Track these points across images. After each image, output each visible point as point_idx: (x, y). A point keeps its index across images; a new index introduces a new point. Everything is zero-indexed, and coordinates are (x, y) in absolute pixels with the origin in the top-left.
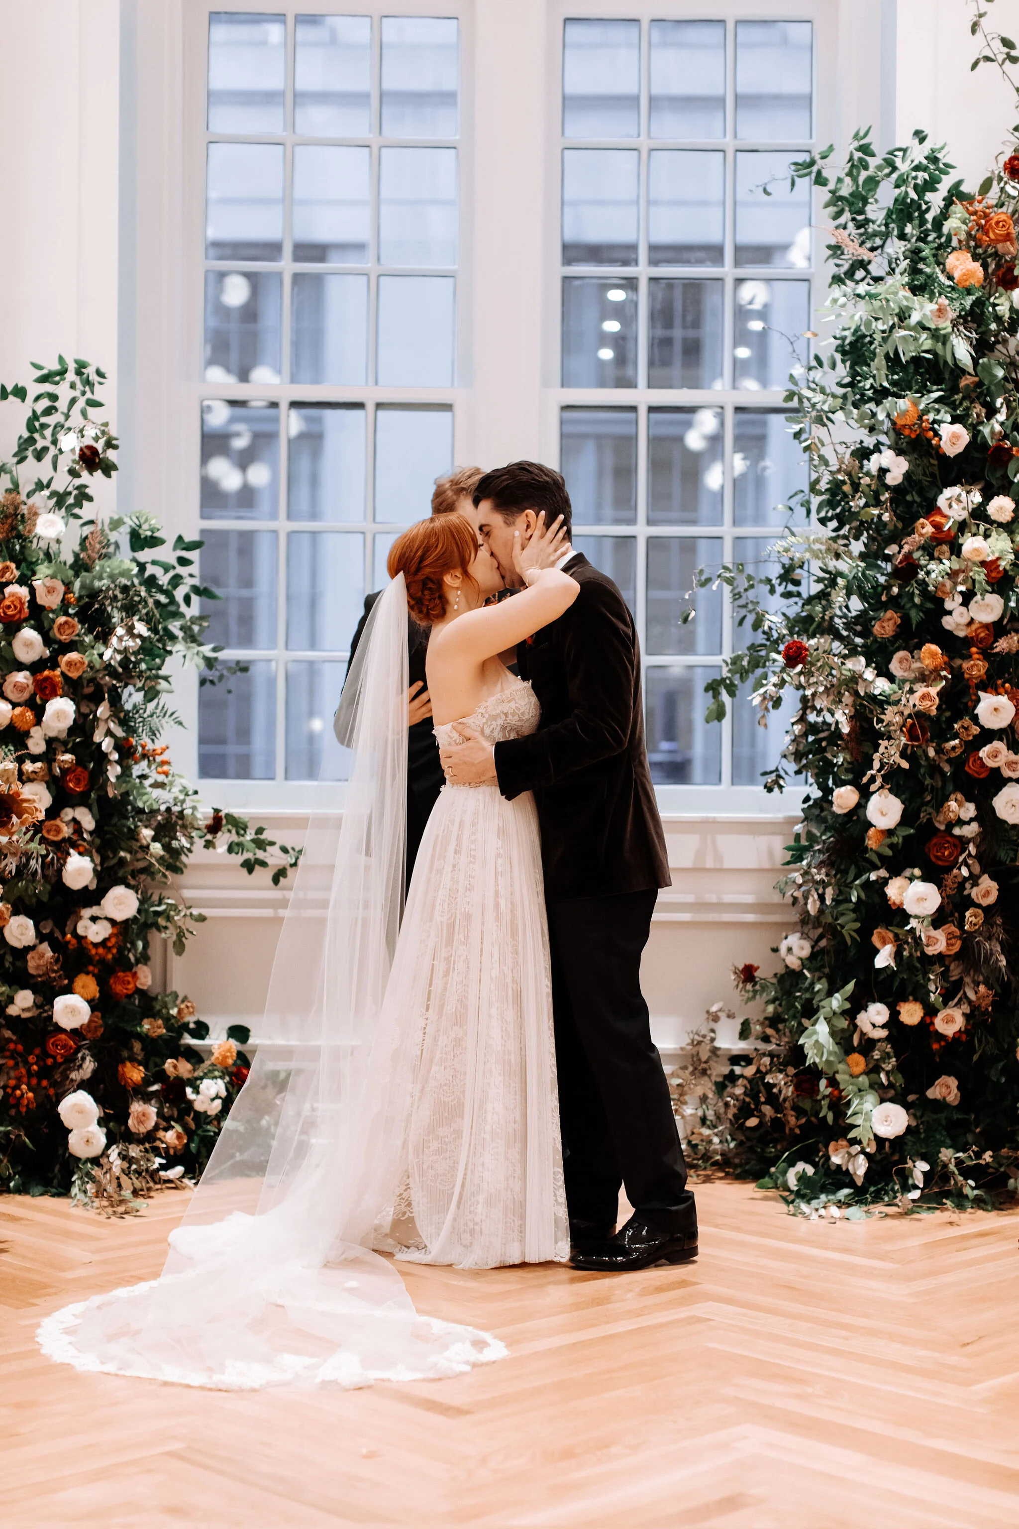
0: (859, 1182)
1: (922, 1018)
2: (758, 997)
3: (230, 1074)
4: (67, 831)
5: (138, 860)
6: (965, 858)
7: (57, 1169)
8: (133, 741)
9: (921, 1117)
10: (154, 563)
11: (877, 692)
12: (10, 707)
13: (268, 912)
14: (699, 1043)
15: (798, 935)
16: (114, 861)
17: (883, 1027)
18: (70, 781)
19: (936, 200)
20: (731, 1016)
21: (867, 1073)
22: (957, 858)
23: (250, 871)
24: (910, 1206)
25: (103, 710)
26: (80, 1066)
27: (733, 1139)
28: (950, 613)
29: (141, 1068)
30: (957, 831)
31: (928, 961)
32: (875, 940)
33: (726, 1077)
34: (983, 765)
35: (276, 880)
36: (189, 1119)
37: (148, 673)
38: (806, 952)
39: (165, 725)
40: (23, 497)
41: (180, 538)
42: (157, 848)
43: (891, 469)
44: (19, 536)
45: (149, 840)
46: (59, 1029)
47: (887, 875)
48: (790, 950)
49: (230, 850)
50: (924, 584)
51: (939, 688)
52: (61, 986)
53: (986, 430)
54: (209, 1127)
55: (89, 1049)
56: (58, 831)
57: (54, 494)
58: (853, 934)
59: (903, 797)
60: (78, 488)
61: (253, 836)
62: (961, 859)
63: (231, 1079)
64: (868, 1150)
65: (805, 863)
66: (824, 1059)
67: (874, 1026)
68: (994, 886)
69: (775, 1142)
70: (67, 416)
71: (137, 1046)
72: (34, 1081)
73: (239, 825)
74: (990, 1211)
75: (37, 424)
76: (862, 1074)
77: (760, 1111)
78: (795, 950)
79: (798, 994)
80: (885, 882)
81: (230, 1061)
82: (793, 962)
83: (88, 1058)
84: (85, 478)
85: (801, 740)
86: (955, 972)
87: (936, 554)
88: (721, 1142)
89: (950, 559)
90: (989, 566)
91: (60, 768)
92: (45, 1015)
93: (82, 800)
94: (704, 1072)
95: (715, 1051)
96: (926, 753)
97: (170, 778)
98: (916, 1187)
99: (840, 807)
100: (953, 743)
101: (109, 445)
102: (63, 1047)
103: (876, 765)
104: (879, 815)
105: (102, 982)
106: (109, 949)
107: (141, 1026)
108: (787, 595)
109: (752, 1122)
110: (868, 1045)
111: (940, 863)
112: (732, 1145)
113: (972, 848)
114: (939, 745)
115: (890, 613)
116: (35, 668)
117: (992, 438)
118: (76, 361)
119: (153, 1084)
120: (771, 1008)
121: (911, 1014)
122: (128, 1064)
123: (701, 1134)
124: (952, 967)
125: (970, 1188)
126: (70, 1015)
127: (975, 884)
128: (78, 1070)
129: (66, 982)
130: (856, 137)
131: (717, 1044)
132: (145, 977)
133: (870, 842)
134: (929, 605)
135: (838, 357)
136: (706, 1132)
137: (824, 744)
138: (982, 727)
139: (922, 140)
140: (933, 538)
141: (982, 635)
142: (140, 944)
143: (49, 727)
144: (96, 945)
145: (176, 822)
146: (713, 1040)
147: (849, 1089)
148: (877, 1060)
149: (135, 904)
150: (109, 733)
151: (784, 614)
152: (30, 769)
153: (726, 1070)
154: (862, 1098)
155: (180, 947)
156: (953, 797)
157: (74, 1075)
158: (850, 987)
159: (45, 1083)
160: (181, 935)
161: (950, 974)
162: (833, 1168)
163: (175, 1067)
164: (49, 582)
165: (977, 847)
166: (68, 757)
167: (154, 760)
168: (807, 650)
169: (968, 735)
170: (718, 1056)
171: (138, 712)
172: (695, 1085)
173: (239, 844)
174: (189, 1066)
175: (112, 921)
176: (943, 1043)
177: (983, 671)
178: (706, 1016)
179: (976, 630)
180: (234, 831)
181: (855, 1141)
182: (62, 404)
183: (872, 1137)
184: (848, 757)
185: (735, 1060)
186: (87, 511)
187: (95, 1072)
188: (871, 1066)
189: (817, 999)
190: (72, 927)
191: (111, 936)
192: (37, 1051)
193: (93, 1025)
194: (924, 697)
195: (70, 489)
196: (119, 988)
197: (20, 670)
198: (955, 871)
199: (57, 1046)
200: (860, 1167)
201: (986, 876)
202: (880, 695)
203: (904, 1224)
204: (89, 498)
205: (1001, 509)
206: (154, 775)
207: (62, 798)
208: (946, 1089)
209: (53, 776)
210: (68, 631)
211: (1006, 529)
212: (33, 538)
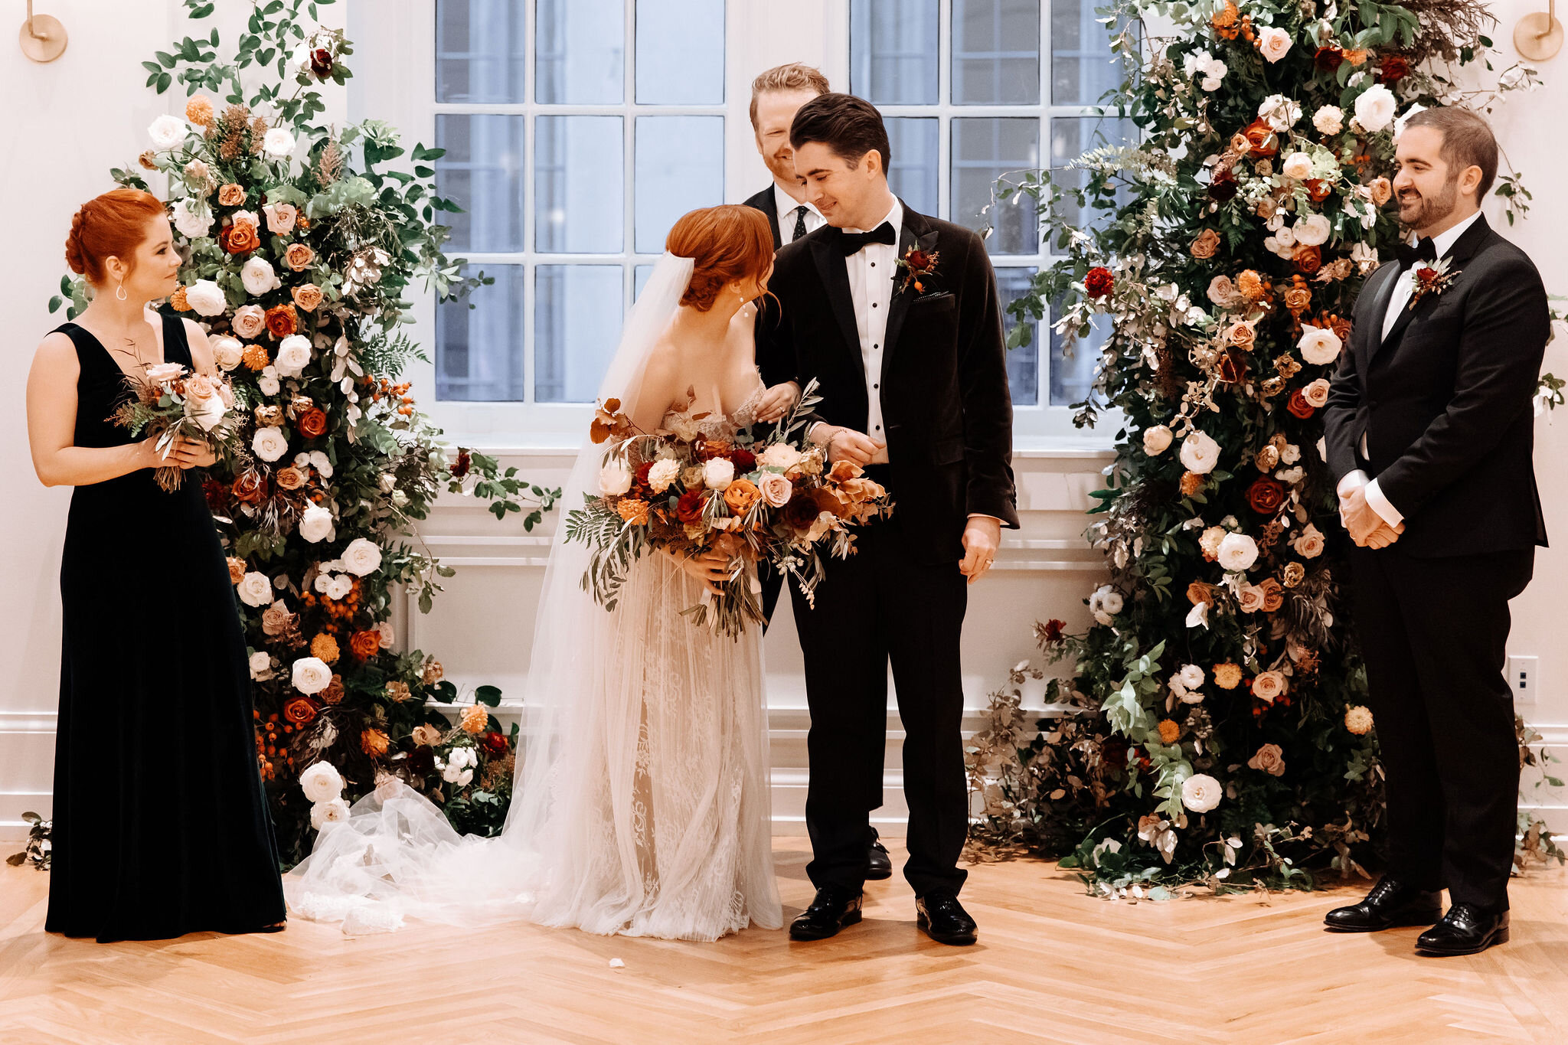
0: (1168, 860)
1: (1241, 682)
2: (1063, 656)
3: (481, 741)
4: (303, 479)
5: (380, 510)
6: (1286, 507)
7: (297, 843)
8: (372, 377)
9: (1243, 788)
10: (391, 174)
11: (1190, 323)
12: (241, 345)
13: (520, 561)
14: (1002, 705)
15: (1109, 587)
16: (355, 510)
17: (1198, 690)
18: (306, 424)
20: (1037, 676)
21: (1180, 742)
22: (1278, 507)
23: (500, 516)
24: (1219, 885)
25: (341, 346)
26: (321, 734)
27: (1038, 813)
28: (1273, 234)
29: (386, 735)
30: (1280, 476)
31: (1244, 619)
32: (1191, 594)
33: (1033, 743)
34: (1307, 405)
35: (528, 525)
36: (438, 791)
37: (388, 301)
38: (1117, 608)
39: (406, 358)
40: (246, 104)
41: (419, 147)
42: (400, 496)
43: (1208, 74)
44: (245, 153)
45: (391, 486)
46: (297, 694)
47: (1202, 525)
48: (1099, 605)
49: (477, 493)
50: (1242, 204)
51: (1256, 321)
52: (298, 649)
53: (1312, 30)
54: (459, 800)
55: (330, 715)
56: (294, 479)
57: (281, 103)
58: (1164, 589)
59: (1222, 437)
60: (307, 96)
61: (503, 478)
62: (1282, 507)
63: (481, 746)
64: (1178, 825)
65: (1112, 510)
66: (1131, 726)
67: (1188, 690)
68: (1320, 536)
69: (1084, 816)
70: (294, 15)
71: (380, 711)
72: (272, 750)
73: (488, 466)
74: (1307, 891)
75: (261, 23)
76: (1175, 742)
77: (1067, 781)
78: (1105, 604)
79: (1107, 654)
80: (1199, 532)
81: (481, 728)
82: (1102, 617)
83: (330, 726)
84: (316, 86)
85: (1111, 371)
86: (1278, 631)
87: (1257, 170)
88: (1023, 815)
89: (1271, 177)
90: (1311, 184)
91: (295, 411)
92: (282, 678)
93: (319, 444)
94: (1006, 739)
95: (1020, 715)
96: (1244, 392)
97: (413, 417)
98: (1228, 865)
99: (1152, 448)
100: (1272, 381)
101: (342, 49)
102: (303, 713)
103: (1184, 408)
104: (1194, 457)
105: (342, 642)
106: (349, 606)
107: (386, 691)
108: (1100, 204)
109: (1058, 794)
110: (1182, 711)
111: (1261, 511)
112: (1037, 819)
113: (1294, 496)
114: (1258, 382)
115: (1208, 232)
116: (267, 300)
117: (1320, 39)
119: (397, 753)
120: (1080, 668)
121: (1228, 677)
122: (372, 731)
123: (1001, 807)
124: (1275, 624)
125: (1286, 866)
126: (310, 680)
127: (1300, 535)
128: (319, 738)
129: (305, 643)
131: (1022, 707)
132: (388, 636)
133: (1184, 488)
134: (1249, 226)
136: (1008, 805)
137: (1136, 376)
138: (1304, 363)
140: (1252, 152)
141: (1308, 259)
142: (382, 600)
143: (282, 365)
144: (335, 603)
145: (419, 465)
146: (1017, 703)
147: (1158, 758)
148: (1191, 727)
149: (378, 558)
150: (348, 372)
151: (1093, 230)
152: (264, 413)
153: (1032, 736)
154: (1172, 769)
155: (426, 603)
156: (1273, 439)
157: (315, 744)
158: (1160, 648)
159: (283, 752)
160: (427, 592)
161: (1273, 633)
162: (1142, 845)
163: (423, 734)
164: (280, 208)
165: (1301, 494)
166: (305, 400)
167: (395, 398)
168: (1111, 278)
169: (1288, 373)
170: (1023, 720)
171: (377, 344)
172: (993, 754)
173: (487, 487)
174: (436, 733)
175: (353, 577)
176: (1265, 709)
177: (1306, 301)
178: (1010, 675)
179: (1301, 254)
180: (481, 472)
181: (1163, 816)
182: (288, 2)
183: (1182, 812)
184: (1161, 394)
185: (1045, 724)
186: (318, 120)
187: (337, 741)
188: (1184, 734)
189: (1127, 659)
190: (309, 583)
191: (351, 592)
192: (274, 717)
193: (334, 688)
194: (1238, 332)
195: (299, 96)
196: (360, 649)
197: (250, 304)
198: (1274, 522)
199: (296, 712)
200: (1169, 844)
201: (1311, 526)
202: (1195, 326)
203: (1212, 904)
204: (321, 107)
205: (1328, 118)
206: (395, 414)
207: (298, 442)
208: (1269, 759)
209: (288, 419)
210: (301, 260)
211: (1333, 143)
212: (260, 154)
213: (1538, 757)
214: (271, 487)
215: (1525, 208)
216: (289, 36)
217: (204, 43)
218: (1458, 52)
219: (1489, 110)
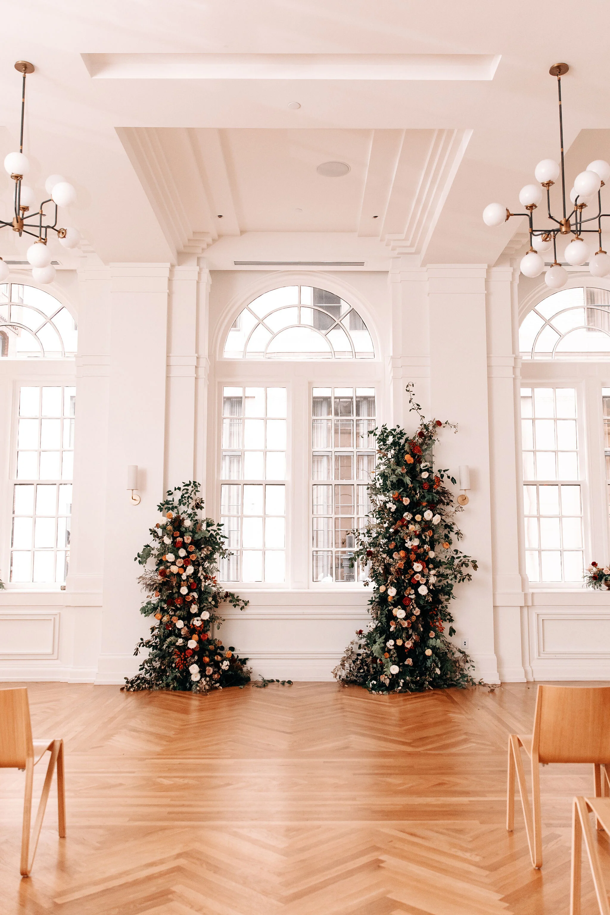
0: (388, 686)
1: (402, 644)
2: (363, 638)
3: (230, 660)
4: (191, 598)
5: (209, 605)
6: (412, 604)
7: (188, 685)
8: (207, 575)
9: (404, 668)
10: (212, 530)
12: (178, 568)
13: (239, 617)
15: (373, 622)
16: (203, 606)
17: (393, 646)
18: (192, 586)
19: (402, 441)
20: (356, 643)
21: (390, 658)
22: (410, 603)
23: (235, 607)
25: (201, 568)
26: (194, 658)
28: (407, 543)
29: (209, 658)
30: (410, 596)
31: (403, 629)
32: (391, 624)
34: (415, 580)
35: (241, 609)
36: (221, 671)
37: (211, 558)
38: (374, 627)
39: (215, 571)
40: (180, 514)
41: (218, 524)
42: (213, 602)
43: (392, 508)
44: (180, 525)
45: (211, 600)
46: (189, 648)
47: (393, 608)
48: (370, 626)
49: (230, 602)
50: (400, 536)
51: (404, 562)
52: (189, 638)
53: (415, 498)
54: (225, 673)
55: (196, 653)
56: (189, 599)
57: (188, 514)
58: (385, 622)
59: (397, 588)
61: (236, 598)
64: (389, 677)
65: (373, 604)
66: (378, 654)
67: (391, 645)
68: (419, 610)
69: (368, 676)
70: (191, 494)
71: (208, 653)
72: (183, 662)
73: (233, 596)
75: (184, 496)
76: (388, 658)
77: (364, 668)
78: (372, 626)
79: (373, 638)
80: (393, 610)
81: (230, 657)
82: (372, 629)
83: (196, 656)
84: (196, 510)
85: (372, 573)
86: (411, 632)
87: (403, 529)
89: (406, 530)
90: (415, 532)
91: (190, 583)
92: (185, 645)
93: (195, 591)
94: (350, 658)
96: (402, 578)
97: (216, 584)
98: (400, 686)
99: (381, 591)
100: (408, 575)
101: (202, 502)
102: (190, 653)
103: (389, 581)
104: (391, 593)
105: (199, 636)
106: (201, 628)
107: (209, 648)
108: (369, 537)
109: (362, 671)
110: (389, 651)
111: (406, 605)
113: (413, 601)
114: (405, 576)
115: (393, 542)
116: (183, 558)
117: (416, 500)
118: (193, 481)
119: (211, 662)
120: (366, 641)
121: (399, 642)
122: (206, 657)
124: (410, 630)
125: (414, 687)
126: (192, 645)
127: (414, 610)
129: (191, 636)
130: (383, 426)
131: (353, 651)
132: (209, 634)
133: (389, 600)
134: (402, 541)
135: (380, 478)
137: (378, 575)
138: (415, 571)
139: (399, 427)
140: (402, 525)
141: (415, 548)
142: (209, 626)
143: (187, 573)
144: (198, 627)
145: (217, 596)
147: (385, 662)
148: (392, 654)
149: (209, 616)
150: (202, 574)
151: (368, 542)
152: (183, 583)
153: (356, 657)
154: (388, 664)
155: (218, 628)
156: (409, 588)
157: (193, 660)
158: (384, 636)
159: (186, 662)
160: (219, 625)
161: (409, 632)
162: (382, 682)
163: (217, 658)
164: (187, 537)
165: (415, 601)
166: (192, 580)
167: (213, 580)
169: (411, 573)
170: (353, 654)
171: (209, 568)
173: (232, 600)
174: (220, 658)
175: (202, 621)
176: (408, 650)
177: (415, 557)
178: (350, 643)
179: (413, 547)
180: (231, 597)
181: (386, 675)
182: (189, 492)
183: (390, 674)
184: (383, 578)
185: (358, 655)
186: (196, 518)
187: (198, 660)
188: (390, 656)
189: (377, 639)
190: (192, 622)
191: (202, 625)
192: (184, 654)
193: (197, 647)
194: (400, 564)
195: (192, 513)
196: (203, 638)
197: (180, 559)
198: (409, 607)
199: (188, 653)
200: (388, 682)
201: (417, 608)
202: (391, 563)
204: (197, 515)
205: (418, 518)
206: (212, 584)
207: (190, 590)
208: (409, 661)
209: (188, 585)
210: (192, 549)
211: (419, 523)
212: (183, 525)
213: (469, 661)
214: (184, 600)
215: (461, 537)
216: (190, 499)
217: (171, 501)
218: (446, 503)
219: (453, 516)
